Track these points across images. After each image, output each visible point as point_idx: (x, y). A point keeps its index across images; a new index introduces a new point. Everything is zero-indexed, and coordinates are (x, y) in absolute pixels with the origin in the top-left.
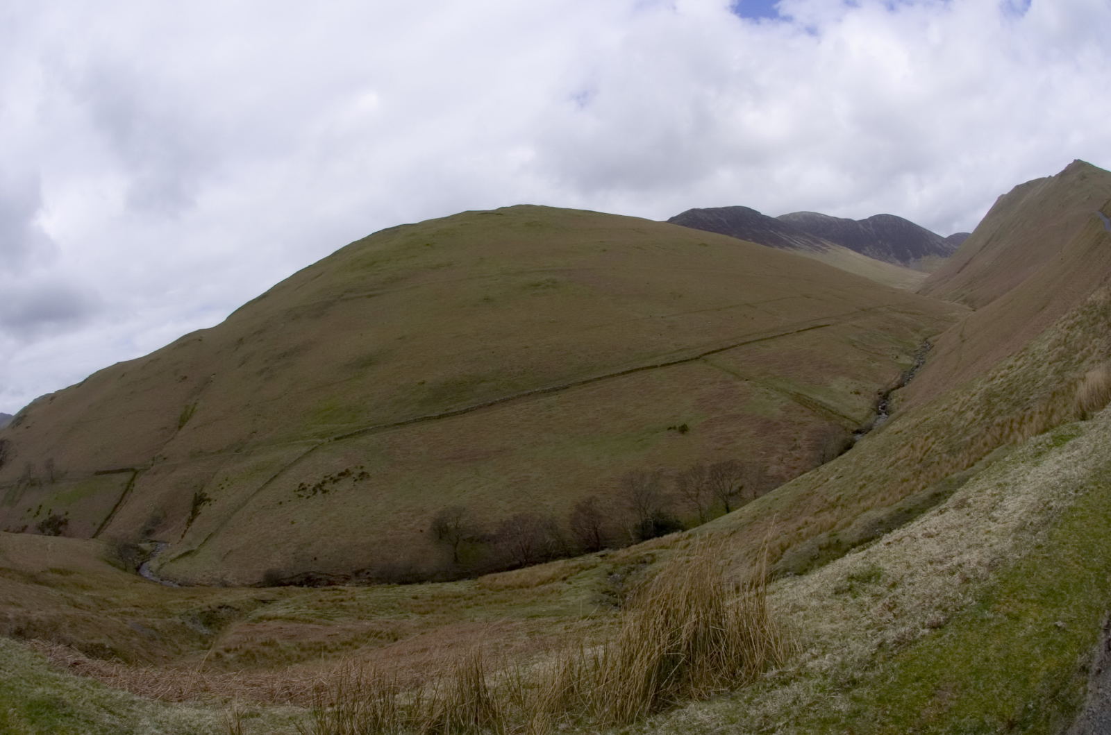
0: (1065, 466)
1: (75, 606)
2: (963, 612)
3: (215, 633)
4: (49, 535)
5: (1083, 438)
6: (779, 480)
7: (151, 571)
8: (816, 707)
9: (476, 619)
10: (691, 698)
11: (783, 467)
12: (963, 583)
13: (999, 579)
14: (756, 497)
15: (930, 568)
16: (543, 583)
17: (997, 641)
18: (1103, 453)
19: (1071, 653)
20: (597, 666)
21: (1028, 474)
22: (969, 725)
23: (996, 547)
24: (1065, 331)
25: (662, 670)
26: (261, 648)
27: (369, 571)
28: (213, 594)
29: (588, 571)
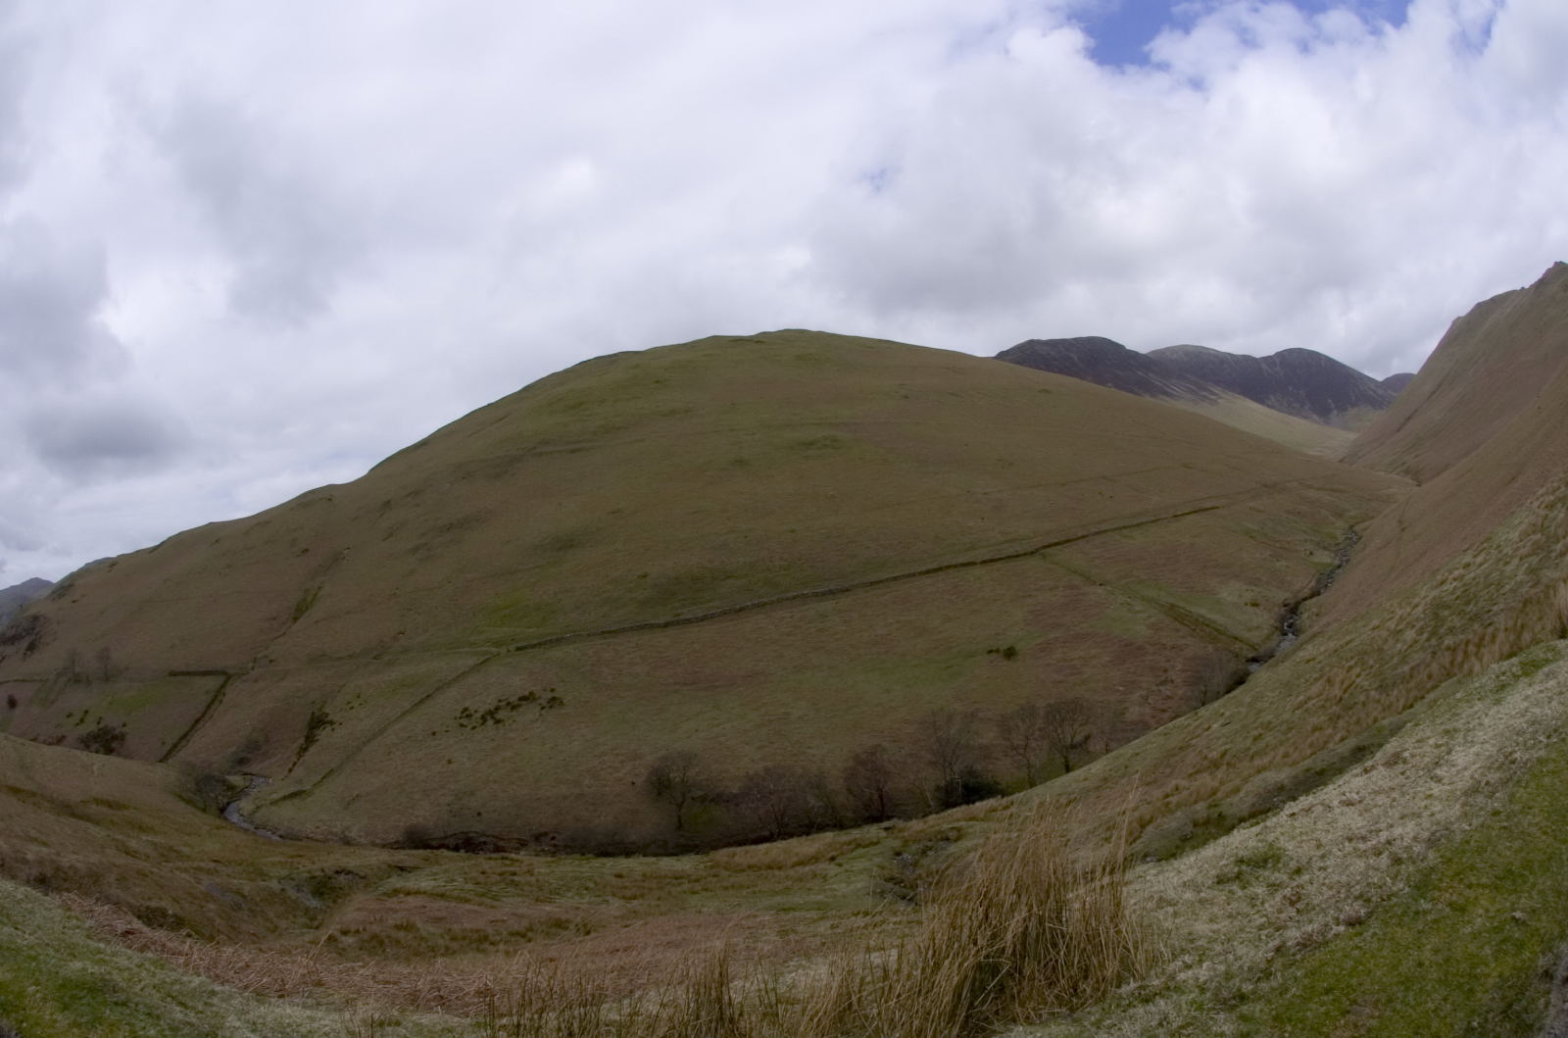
0: (1535, 703)
1: (127, 853)
2: (1392, 903)
3: (328, 907)
4: (97, 752)
6: (1141, 728)
7: (242, 815)
9: (705, 909)
10: (1016, 1020)
11: (1148, 710)
12: (1392, 865)
13: (1441, 857)
14: (1108, 751)
15: (1348, 847)
16: (801, 863)
17: (1435, 940)
19: (1531, 953)
20: (885, 975)
21: (1487, 715)
23: (1438, 816)
25: (978, 983)
26: (394, 934)
27: (555, 835)
28: (329, 853)
29: (866, 849)
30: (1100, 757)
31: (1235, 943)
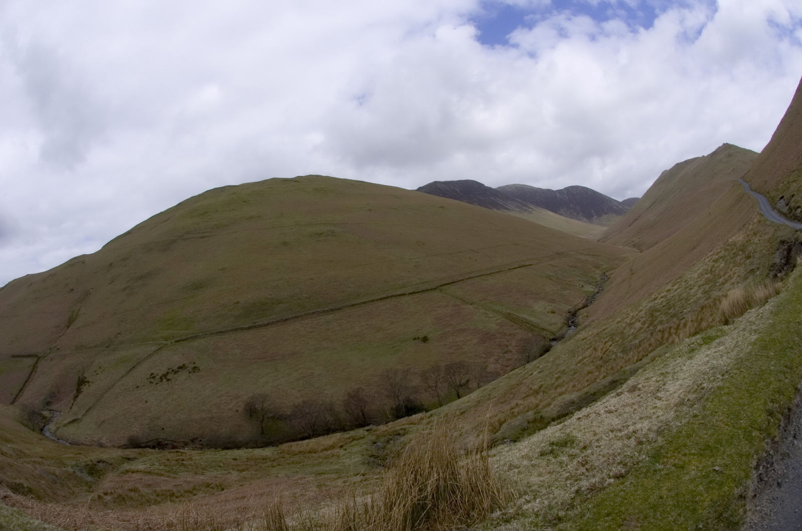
0: (713, 358)
2: (639, 466)
3: (97, 480)
5: (727, 337)
6: (496, 375)
7: (51, 432)
9: (279, 475)
11: (498, 366)
12: (638, 445)
13: (666, 441)
14: (479, 387)
15: (611, 435)
16: (326, 449)
17: (668, 484)
18: (743, 347)
20: (366, 511)
21: (684, 365)
23: (662, 418)
24: (711, 264)
25: (415, 514)
26: (129, 493)
27: (201, 439)
28: (93, 452)
29: (358, 441)
30: (475, 390)
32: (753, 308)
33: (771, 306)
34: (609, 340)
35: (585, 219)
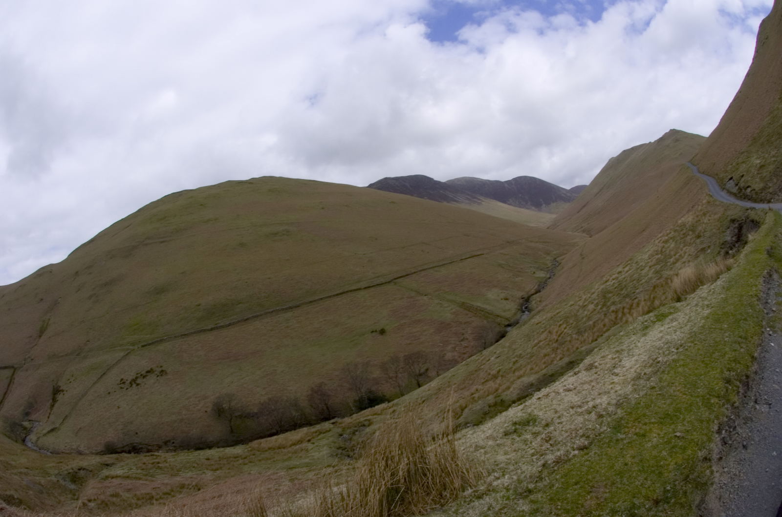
0: (666, 333)
2: (602, 437)
3: (80, 488)
5: (680, 314)
6: (454, 362)
7: (32, 443)
8: (505, 510)
9: (252, 472)
10: (414, 514)
11: (456, 354)
12: (598, 418)
13: (625, 412)
14: (438, 375)
15: (572, 411)
16: (294, 444)
17: (631, 452)
18: (696, 321)
19: (692, 451)
21: (639, 341)
22: (623, 507)
23: (620, 392)
24: (661, 245)
25: (390, 498)
26: (111, 499)
27: (174, 441)
28: (73, 460)
29: (324, 435)
30: (435, 378)
31: (520, 464)
32: (705, 284)
33: (723, 282)
34: (563, 323)
35: (533, 208)
